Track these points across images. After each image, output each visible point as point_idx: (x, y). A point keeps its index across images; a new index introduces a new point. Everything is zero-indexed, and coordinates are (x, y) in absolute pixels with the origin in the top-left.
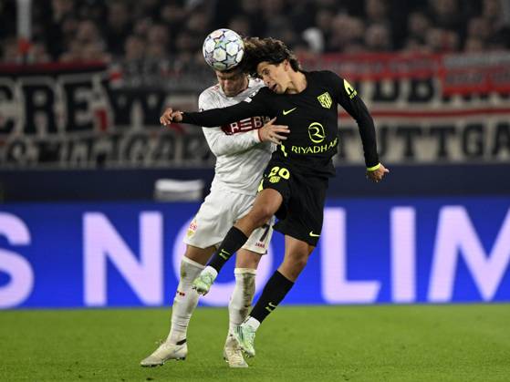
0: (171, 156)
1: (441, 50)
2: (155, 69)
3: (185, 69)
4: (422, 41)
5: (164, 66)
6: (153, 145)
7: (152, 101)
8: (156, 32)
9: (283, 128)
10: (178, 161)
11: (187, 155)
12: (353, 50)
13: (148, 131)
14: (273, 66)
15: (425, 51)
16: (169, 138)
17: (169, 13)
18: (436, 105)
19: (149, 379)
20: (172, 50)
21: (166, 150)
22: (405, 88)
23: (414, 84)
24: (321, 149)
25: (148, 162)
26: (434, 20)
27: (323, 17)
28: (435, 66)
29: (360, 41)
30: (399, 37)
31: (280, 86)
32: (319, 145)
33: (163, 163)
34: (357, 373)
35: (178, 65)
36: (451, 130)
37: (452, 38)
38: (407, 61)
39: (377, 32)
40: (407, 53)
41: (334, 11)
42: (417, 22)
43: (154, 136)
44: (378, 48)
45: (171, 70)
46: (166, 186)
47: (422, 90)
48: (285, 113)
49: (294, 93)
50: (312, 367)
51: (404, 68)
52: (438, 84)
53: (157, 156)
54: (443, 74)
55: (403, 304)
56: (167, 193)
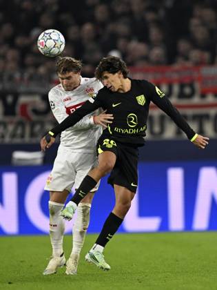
0: (22, 136)
1: (200, 64)
2: (11, 78)
3: (31, 78)
4: (187, 58)
5: (17, 76)
6: (11, 128)
7: (10, 99)
8: (12, 54)
9: (110, 116)
10: (27, 139)
11: (33, 135)
12: (141, 65)
13: (7, 119)
14: (111, 74)
15: (189, 64)
16: (21, 124)
17: (20, 41)
18: (196, 100)
19: (10, 283)
20: (22, 66)
21: (19, 131)
22: (176, 89)
23: (182, 86)
24: (134, 131)
25: (7, 140)
26: (195, 44)
27: (121, 43)
28: (195, 75)
29: (146, 58)
30: (172, 56)
31: (114, 88)
32: (133, 128)
33: (18, 141)
34: (147, 278)
35: (26, 75)
36: (207, 117)
37: (207, 56)
38: (177, 71)
39: (157, 53)
40: (177, 66)
41: (129, 38)
42: (183, 45)
43: (11, 123)
44: (158, 63)
45: (22, 79)
46: (19, 155)
47: (187, 90)
48: (114, 106)
49: (122, 92)
50: (117, 274)
51: (175, 76)
52: (197, 86)
53: (13, 136)
54: (201, 79)
55: (177, 232)
56: (20, 160)
